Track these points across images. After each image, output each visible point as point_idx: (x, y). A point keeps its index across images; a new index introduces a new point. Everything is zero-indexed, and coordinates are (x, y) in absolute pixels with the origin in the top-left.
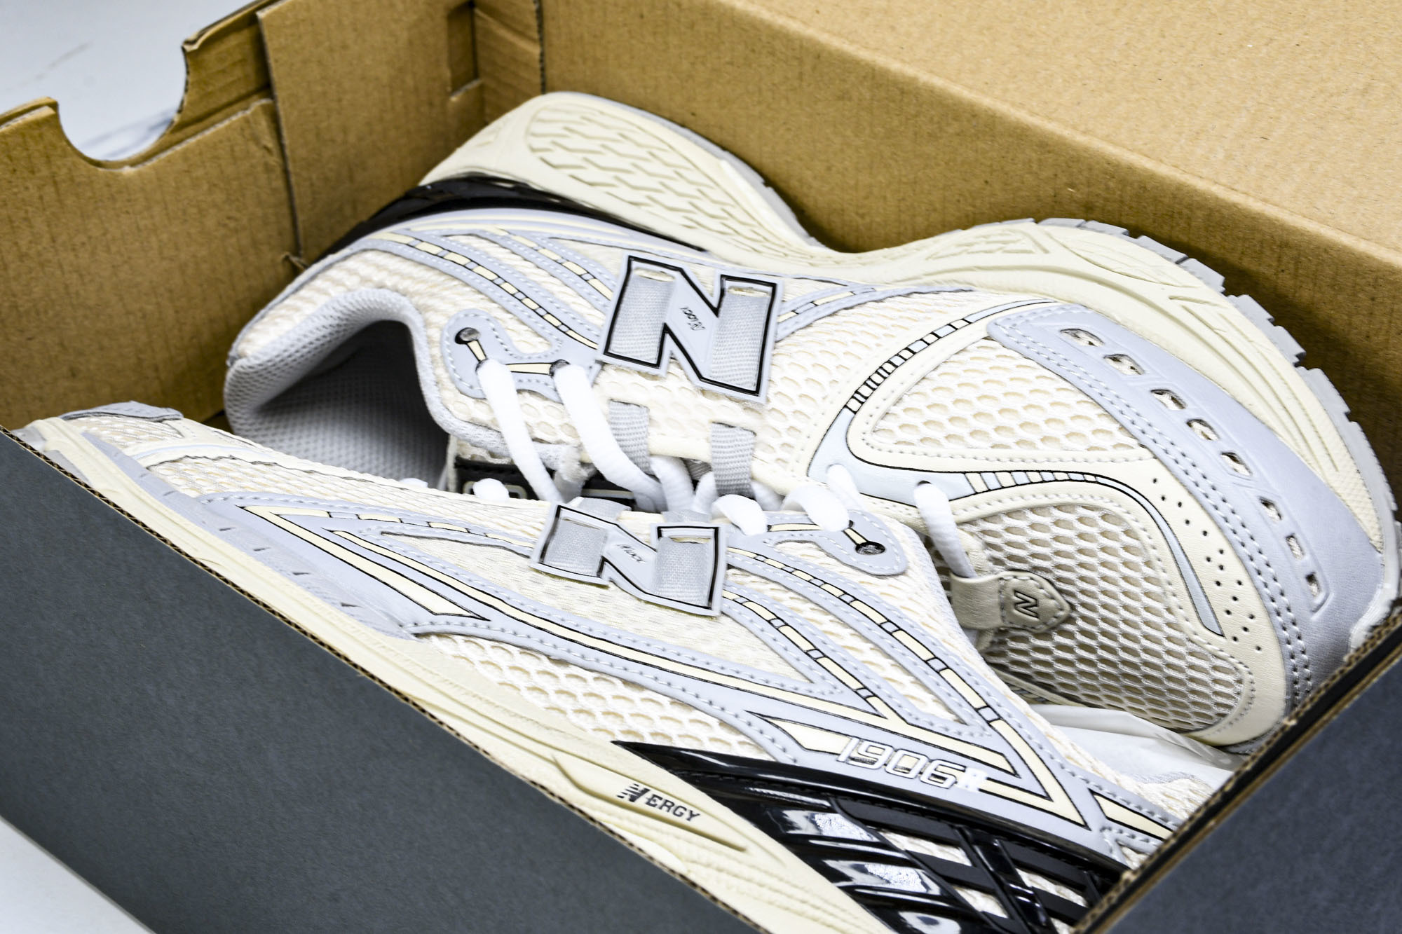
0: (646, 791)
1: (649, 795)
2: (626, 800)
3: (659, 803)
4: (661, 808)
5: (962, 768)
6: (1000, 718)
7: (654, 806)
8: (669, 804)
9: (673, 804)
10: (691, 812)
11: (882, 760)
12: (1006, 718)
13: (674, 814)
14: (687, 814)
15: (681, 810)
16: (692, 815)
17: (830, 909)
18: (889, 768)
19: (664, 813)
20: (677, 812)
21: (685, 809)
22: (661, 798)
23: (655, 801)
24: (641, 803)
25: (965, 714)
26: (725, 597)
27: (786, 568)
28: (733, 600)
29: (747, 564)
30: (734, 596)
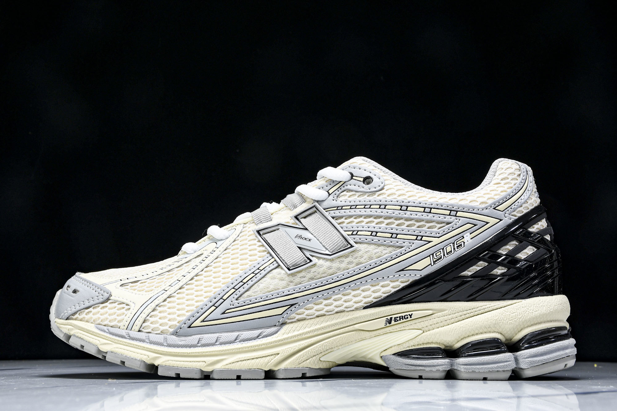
0: (391, 318)
1: (393, 319)
2: (388, 324)
3: (398, 319)
4: (400, 320)
5: (462, 238)
6: (457, 212)
7: (398, 321)
8: (401, 317)
9: (402, 316)
10: (409, 315)
11: (442, 255)
12: (459, 210)
13: (405, 319)
14: (409, 317)
15: (406, 316)
16: (411, 316)
17: (469, 311)
18: (446, 255)
19: (402, 321)
20: (406, 318)
21: (407, 315)
22: (398, 317)
23: (397, 319)
24: (393, 323)
25: (448, 219)
26: (348, 235)
27: (352, 207)
28: (352, 234)
29: (337, 213)
30: (350, 233)
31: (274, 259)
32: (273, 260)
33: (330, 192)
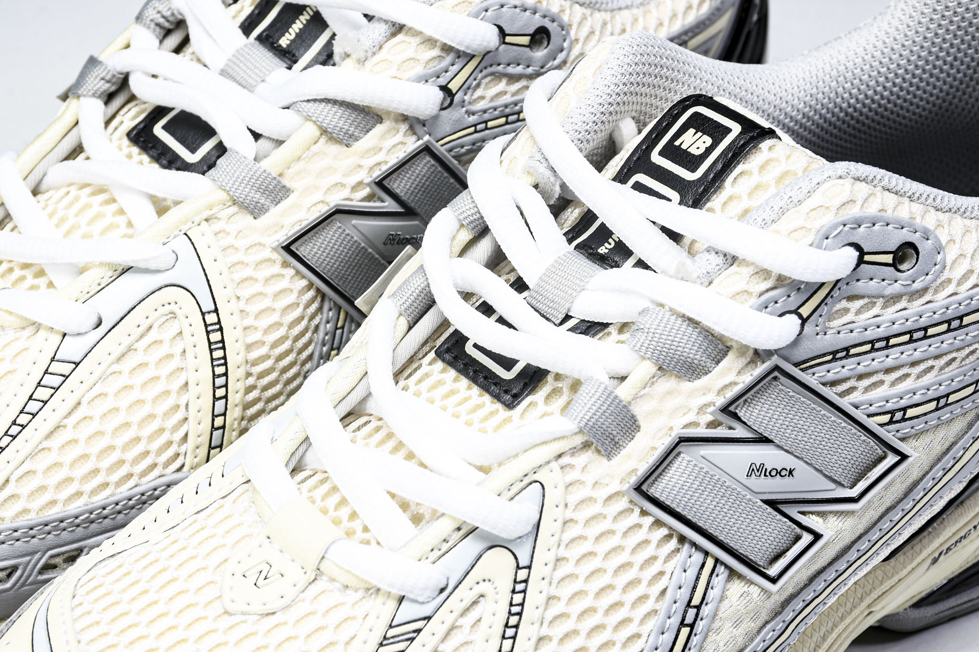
26: (882, 425)
27: (877, 345)
28: (891, 422)
29: (836, 370)
30: (886, 418)
31: (713, 556)
32: (710, 562)
33: (805, 311)
